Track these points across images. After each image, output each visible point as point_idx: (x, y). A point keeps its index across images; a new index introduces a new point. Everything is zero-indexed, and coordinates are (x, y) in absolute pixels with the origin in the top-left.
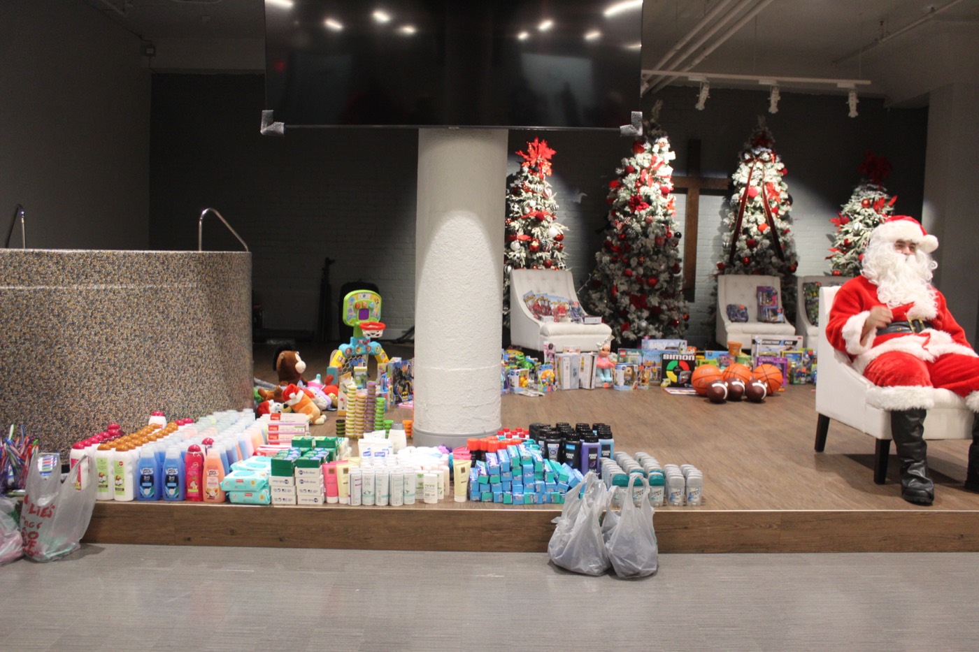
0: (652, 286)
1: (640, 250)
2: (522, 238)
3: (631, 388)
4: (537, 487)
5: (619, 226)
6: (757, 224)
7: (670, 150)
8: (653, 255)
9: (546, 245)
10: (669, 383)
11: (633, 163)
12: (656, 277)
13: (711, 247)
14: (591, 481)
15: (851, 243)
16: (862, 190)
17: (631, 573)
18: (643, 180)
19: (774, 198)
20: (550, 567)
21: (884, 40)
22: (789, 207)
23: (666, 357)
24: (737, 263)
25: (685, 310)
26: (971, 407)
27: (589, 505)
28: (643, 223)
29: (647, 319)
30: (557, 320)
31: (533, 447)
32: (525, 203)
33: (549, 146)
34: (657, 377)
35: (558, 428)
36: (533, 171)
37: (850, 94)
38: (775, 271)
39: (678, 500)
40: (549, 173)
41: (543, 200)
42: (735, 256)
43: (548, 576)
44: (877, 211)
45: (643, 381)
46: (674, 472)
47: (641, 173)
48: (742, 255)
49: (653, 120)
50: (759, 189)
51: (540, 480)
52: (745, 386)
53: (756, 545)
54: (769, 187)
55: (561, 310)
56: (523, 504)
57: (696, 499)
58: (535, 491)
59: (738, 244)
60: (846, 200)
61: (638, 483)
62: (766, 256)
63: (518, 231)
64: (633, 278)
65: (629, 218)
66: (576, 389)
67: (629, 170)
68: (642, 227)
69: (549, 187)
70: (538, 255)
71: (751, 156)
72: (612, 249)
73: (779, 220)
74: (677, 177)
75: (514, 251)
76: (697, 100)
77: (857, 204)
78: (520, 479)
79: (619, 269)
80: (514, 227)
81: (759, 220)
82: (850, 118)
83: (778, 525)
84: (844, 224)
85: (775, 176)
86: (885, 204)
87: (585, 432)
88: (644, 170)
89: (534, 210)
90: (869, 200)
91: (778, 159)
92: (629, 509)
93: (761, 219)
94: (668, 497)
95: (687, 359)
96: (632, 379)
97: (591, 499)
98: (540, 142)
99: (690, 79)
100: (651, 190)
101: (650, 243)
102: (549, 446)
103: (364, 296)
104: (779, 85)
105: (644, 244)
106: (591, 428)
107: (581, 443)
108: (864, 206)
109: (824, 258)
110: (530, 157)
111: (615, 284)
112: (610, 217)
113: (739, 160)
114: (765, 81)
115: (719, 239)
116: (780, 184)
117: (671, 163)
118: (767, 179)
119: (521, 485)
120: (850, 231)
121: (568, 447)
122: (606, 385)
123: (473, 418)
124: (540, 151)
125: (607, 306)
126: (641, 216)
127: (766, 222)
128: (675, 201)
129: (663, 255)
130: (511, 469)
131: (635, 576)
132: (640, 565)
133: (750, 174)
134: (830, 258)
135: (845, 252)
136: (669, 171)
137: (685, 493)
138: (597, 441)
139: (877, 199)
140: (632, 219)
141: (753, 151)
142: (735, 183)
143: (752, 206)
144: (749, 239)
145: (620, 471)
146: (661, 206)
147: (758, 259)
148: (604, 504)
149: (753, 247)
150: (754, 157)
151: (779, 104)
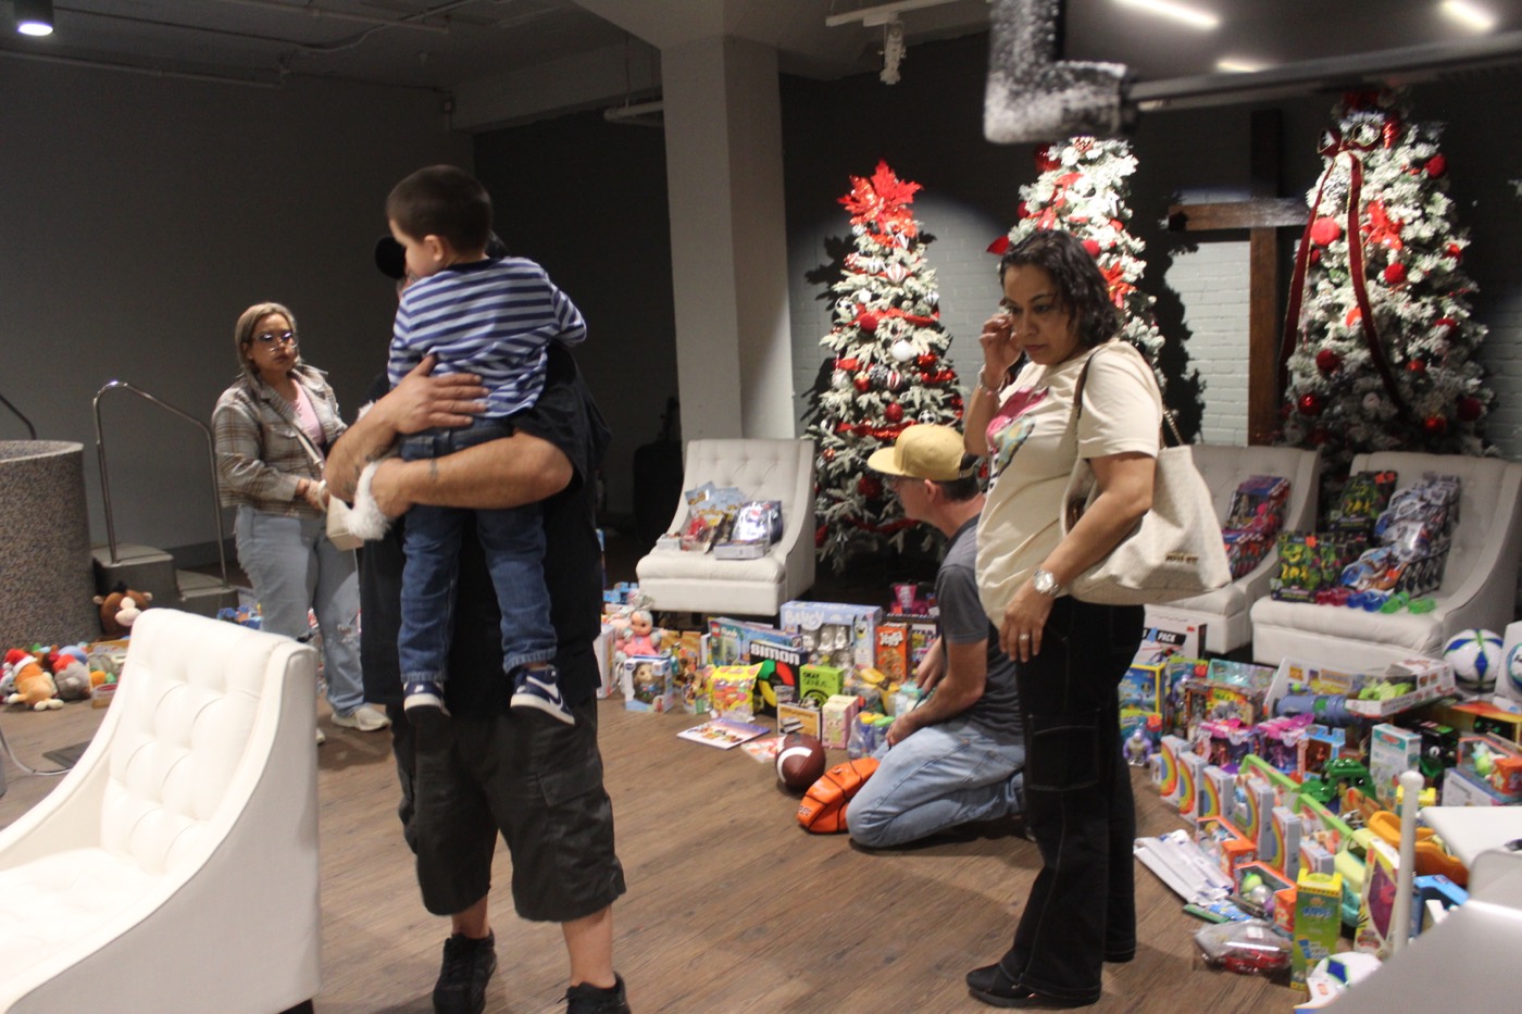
2: (847, 366)
3: (649, 708)
7: (1124, 156)
23: (755, 650)
30: (685, 549)
32: (852, 297)
36: (873, 231)
38: (1369, 431)
41: (888, 288)
42: (1287, 393)
48: (1300, 391)
50: (1343, 221)
59: (1296, 362)
62: (1349, 394)
67: (1021, 213)
69: (899, 262)
71: (1337, 139)
73: (1406, 296)
85: (1401, 180)
89: (868, 309)
91: (1409, 137)
95: (786, 660)
96: (658, 690)
110: (857, 205)
118: (1368, 193)
127: (1355, 307)
133: (1323, 185)
136: (1113, 204)
141: (1338, 125)
147: (1339, 399)
149: (1331, 369)
150: (1341, 139)
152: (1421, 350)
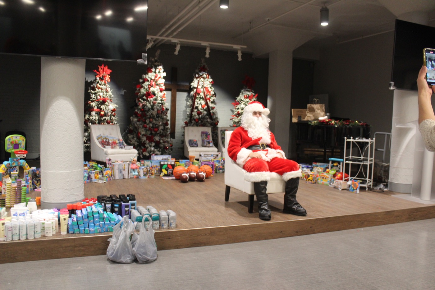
0: (156, 132)
1: (150, 116)
2: (96, 110)
3: (146, 177)
4: (101, 225)
5: (141, 105)
6: (201, 105)
7: (164, 72)
8: (156, 118)
9: (108, 114)
10: (164, 175)
11: (147, 77)
12: (158, 128)
13: (182, 114)
14: (125, 220)
15: (240, 113)
16: (244, 91)
17: (145, 260)
18: (151, 85)
19: (208, 94)
20: (108, 261)
21: (251, 30)
22: (214, 97)
23: (162, 163)
24: (193, 121)
25: (171, 142)
26: (284, 179)
27: (125, 231)
28: (152, 104)
29: (154, 147)
30: (113, 148)
31: (99, 206)
32: (97, 94)
33: (109, 68)
34: (158, 172)
35: (111, 197)
36: (101, 79)
37: (239, 51)
38: (209, 125)
39: (165, 226)
40: (109, 80)
41: (106, 93)
42: (192, 118)
43: (107, 266)
44: (250, 100)
45: (152, 174)
46: (163, 214)
47: (151, 82)
48: (195, 118)
49: (156, 58)
50: (202, 90)
51: (102, 221)
52: (196, 175)
53: (200, 243)
54: (206, 89)
55: (114, 143)
56: (94, 233)
57: (173, 225)
58: (100, 227)
59: (193, 113)
60: (238, 95)
61: (147, 220)
62: (205, 118)
63: (94, 107)
64: (147, 128)
65: (145, 102)
66: (121, 179)
67: (145, 80)
68: (151, 106)
69: (109, 87)
70: (104, 118)
71: (199, 75)
72: (138, 115)
73: (211, 103)
74: (167, 84)
75: (92, 116)
76: (175, 50)
77: (242, 97)
78: (93, 222)
79: (141, 124)
80: (93, 105)
81: (202, 103)
82: (239, 61)
83: (209, 234)
84: (237, 105)
85: (209, 84)
86: (253, 97)
87: (123, 198)
88: (152, 80)
89: (102, 97)
90: (247, 95)
91: (210, 77)
92: (143, 232)
93: (203, 102)
94: (161, 226)
95: (171, 164)
96: (147, 173)
97: (126, 228)
98: (105, 66)
99: (172, 41)
100: (155, 89)
101: (155, 113)
102: (107, 205)
103: (16, 138)
104: (209, 46)
105: (152, 113)
106: (126, 196)
107: (121, 203)
108: (245, 98)
109: (229, 119)
110: (100, 73)
111: (139, 131)
112: (137, 101)
113: (194, 77)
114: (204, 44)
115: (185, 111)
116: (211, 88)
117: (164, 78)
118: (205, 86)
119: (93, 224)
120: (240, 108)
121: (115, 205)
122: (134, 177)
123: (70, 194)
124: (105, 70)
125: (136, 141)
126: (151, 101)
127: (205, 104)
128: (166, 95)
129: (161, 118)
130: (88, 217)
131: (147, 262)
132: (149, 257)
133: (198, 83)
134: (232, 119)
135: (238, 117)
136: (163, 81)
137: (169, 223)
138: (129, 202)
139: (250, 95)
140: (147, 102)
141: (199, 73)
142: (192, 87)
143: (199, 97)
144: (198, 111)
145: (140, 215)
146: (160, 96)
147: (202, 120)
148: (132, 230)
149: (200, 115)
150: (200, 76)
151: (210, 54)
152: (213, 112)
